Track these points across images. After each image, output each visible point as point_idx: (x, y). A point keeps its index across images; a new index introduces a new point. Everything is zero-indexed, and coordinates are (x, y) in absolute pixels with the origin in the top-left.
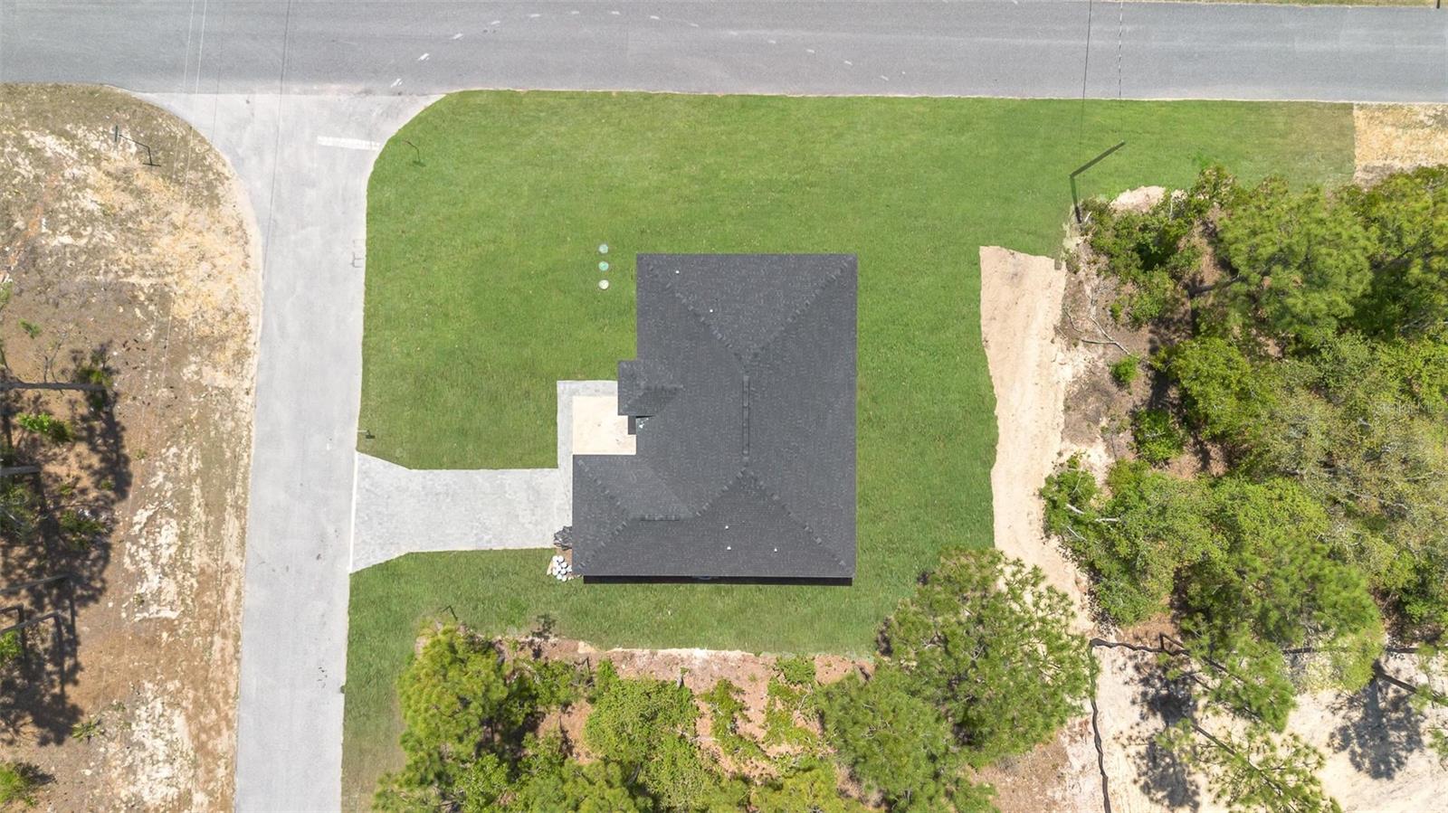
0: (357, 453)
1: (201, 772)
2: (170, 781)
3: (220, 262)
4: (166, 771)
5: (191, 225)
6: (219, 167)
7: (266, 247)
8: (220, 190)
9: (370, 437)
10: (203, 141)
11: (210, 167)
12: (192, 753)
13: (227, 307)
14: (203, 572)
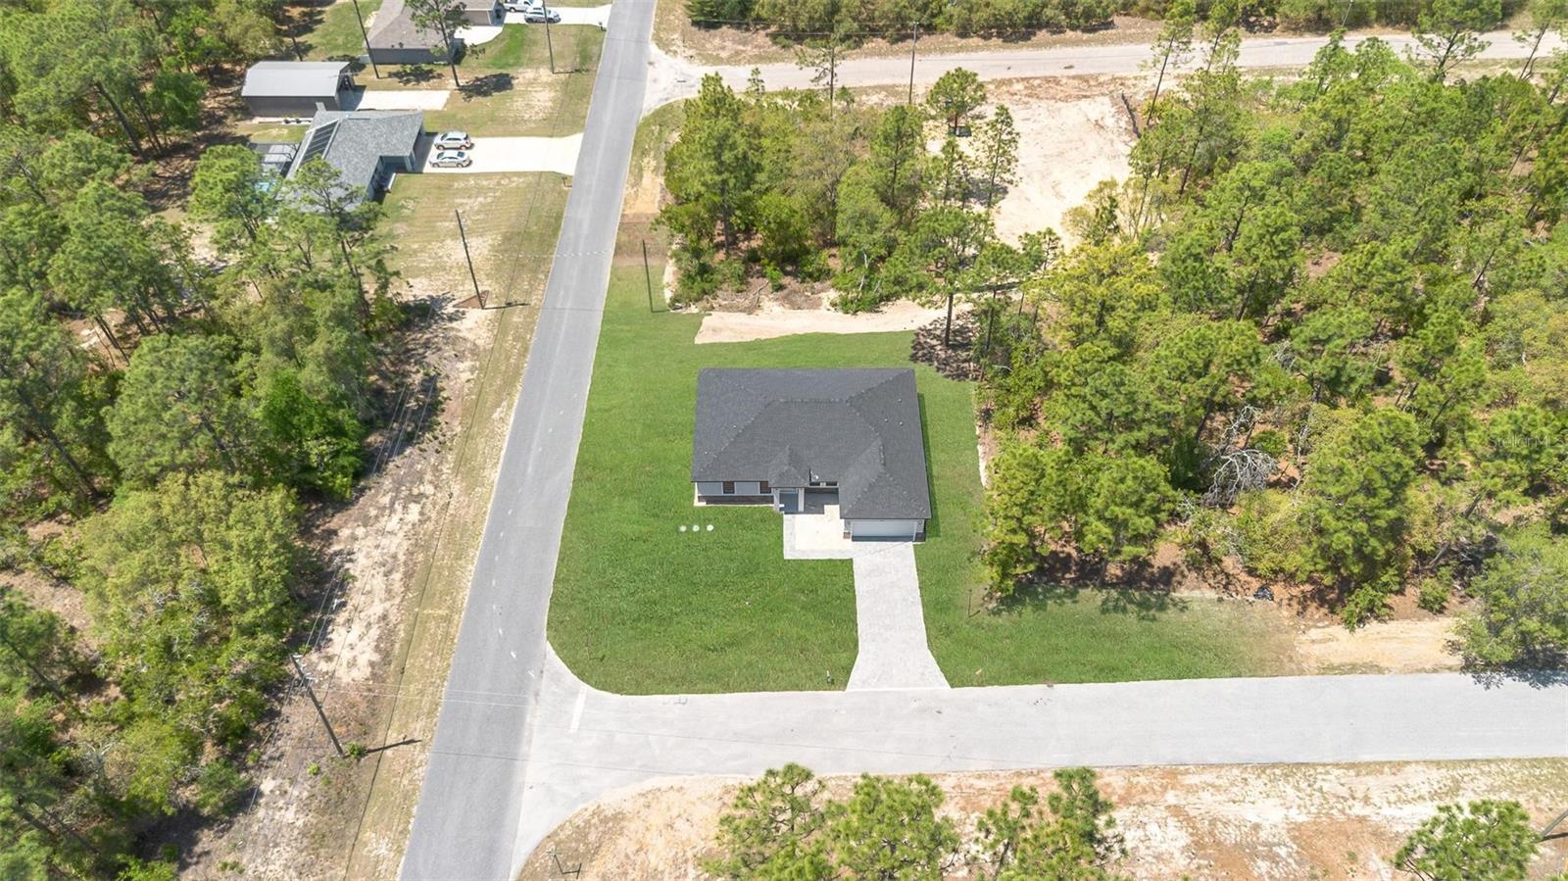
0: (849, 689)
1: (1147, 798)
2: (1162, 824)
3: (675, 812)
4: (1152, 828)
5: (640, 835)
6: (587, 815)
7: (663, 774)
8: (609, 813)
9: (833, 682)
10: (562, 827)
11: (587, 822)
12: (1132, 808)
13: (718, 804)
14: (963, 809)
